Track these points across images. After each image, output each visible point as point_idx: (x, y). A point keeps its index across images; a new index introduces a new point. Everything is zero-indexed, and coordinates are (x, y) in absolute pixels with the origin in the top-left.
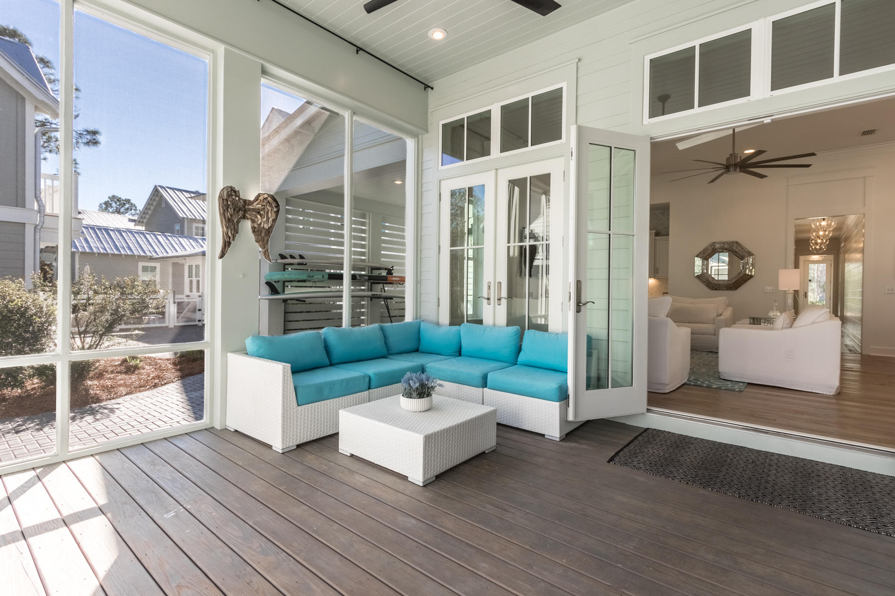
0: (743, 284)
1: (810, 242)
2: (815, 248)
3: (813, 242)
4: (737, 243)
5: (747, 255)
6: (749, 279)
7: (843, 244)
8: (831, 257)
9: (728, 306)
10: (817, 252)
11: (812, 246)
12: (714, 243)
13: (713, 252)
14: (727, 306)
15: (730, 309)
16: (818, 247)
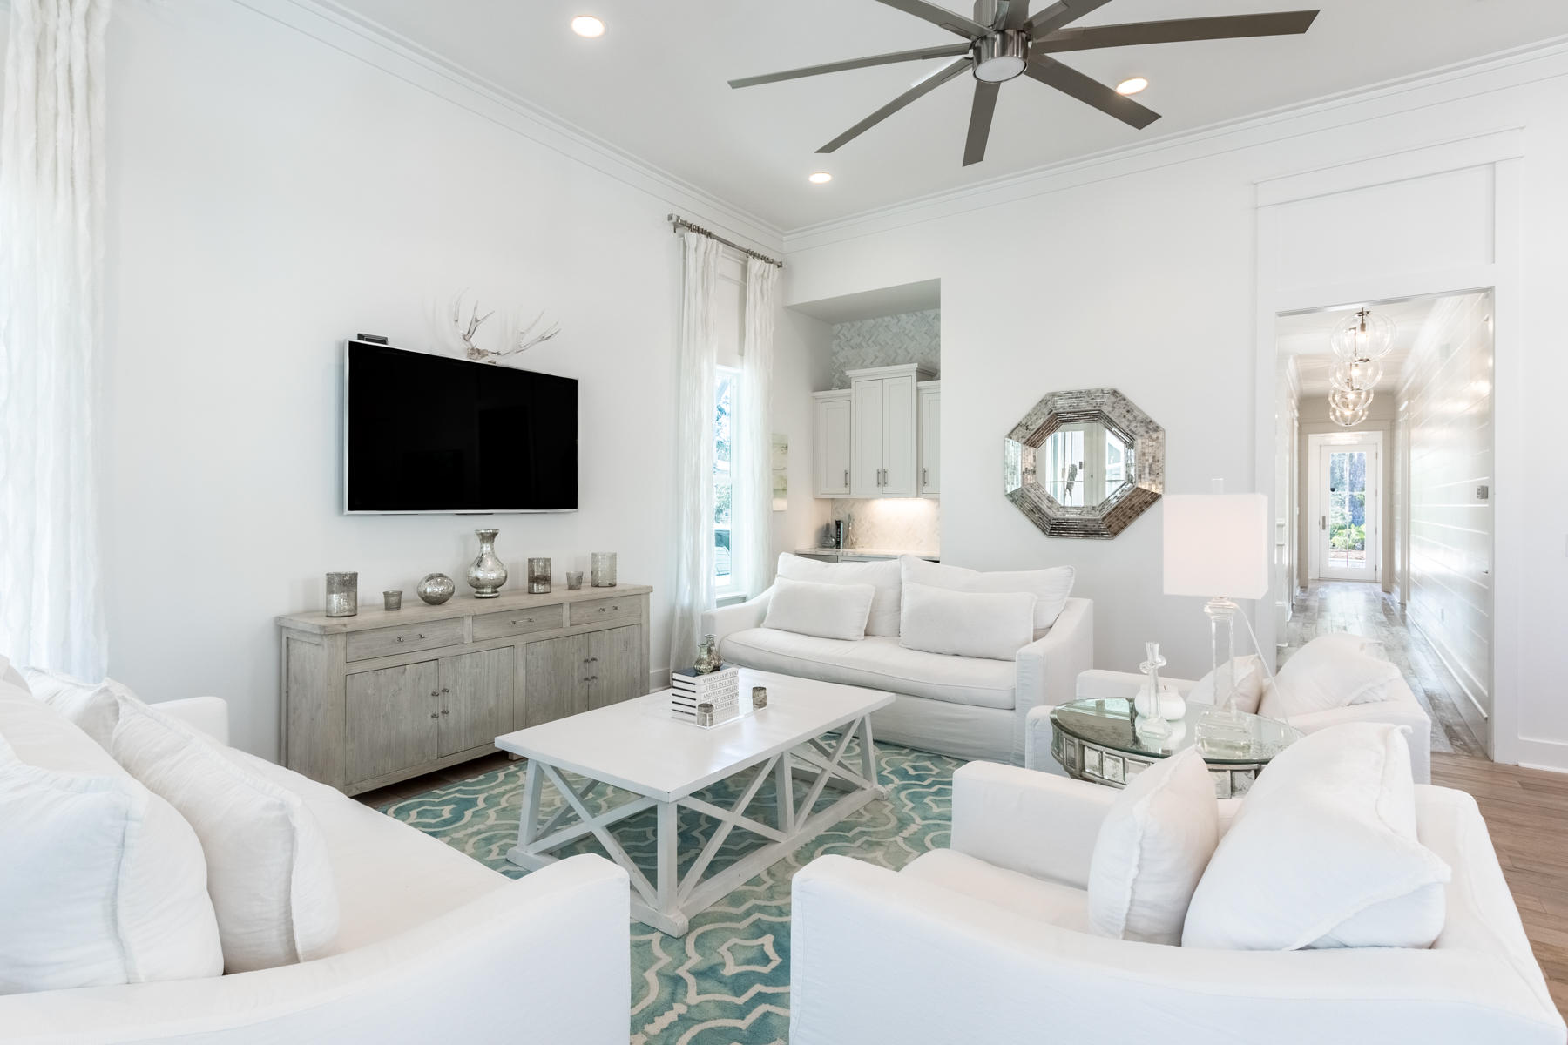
0: (1131, 519)
1: (1330, 399)
2: (1342, 415)
3: (1337, 398)
4: (1115, 393)
5: (1141, 430)
6: (1148, 504)
7: (1406, 403)
8: (1378, 436)
9: (1077, 592)
10: (1348, 427)
11: (1334, 410)
12: (1054, 395)
13: (1049, 421)
14: (1071, 595)
15: (1084, 605)
16: (1348, 413)
